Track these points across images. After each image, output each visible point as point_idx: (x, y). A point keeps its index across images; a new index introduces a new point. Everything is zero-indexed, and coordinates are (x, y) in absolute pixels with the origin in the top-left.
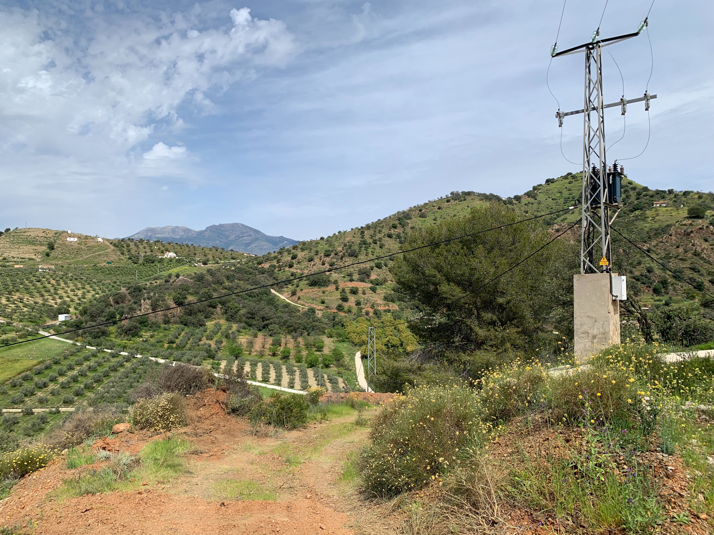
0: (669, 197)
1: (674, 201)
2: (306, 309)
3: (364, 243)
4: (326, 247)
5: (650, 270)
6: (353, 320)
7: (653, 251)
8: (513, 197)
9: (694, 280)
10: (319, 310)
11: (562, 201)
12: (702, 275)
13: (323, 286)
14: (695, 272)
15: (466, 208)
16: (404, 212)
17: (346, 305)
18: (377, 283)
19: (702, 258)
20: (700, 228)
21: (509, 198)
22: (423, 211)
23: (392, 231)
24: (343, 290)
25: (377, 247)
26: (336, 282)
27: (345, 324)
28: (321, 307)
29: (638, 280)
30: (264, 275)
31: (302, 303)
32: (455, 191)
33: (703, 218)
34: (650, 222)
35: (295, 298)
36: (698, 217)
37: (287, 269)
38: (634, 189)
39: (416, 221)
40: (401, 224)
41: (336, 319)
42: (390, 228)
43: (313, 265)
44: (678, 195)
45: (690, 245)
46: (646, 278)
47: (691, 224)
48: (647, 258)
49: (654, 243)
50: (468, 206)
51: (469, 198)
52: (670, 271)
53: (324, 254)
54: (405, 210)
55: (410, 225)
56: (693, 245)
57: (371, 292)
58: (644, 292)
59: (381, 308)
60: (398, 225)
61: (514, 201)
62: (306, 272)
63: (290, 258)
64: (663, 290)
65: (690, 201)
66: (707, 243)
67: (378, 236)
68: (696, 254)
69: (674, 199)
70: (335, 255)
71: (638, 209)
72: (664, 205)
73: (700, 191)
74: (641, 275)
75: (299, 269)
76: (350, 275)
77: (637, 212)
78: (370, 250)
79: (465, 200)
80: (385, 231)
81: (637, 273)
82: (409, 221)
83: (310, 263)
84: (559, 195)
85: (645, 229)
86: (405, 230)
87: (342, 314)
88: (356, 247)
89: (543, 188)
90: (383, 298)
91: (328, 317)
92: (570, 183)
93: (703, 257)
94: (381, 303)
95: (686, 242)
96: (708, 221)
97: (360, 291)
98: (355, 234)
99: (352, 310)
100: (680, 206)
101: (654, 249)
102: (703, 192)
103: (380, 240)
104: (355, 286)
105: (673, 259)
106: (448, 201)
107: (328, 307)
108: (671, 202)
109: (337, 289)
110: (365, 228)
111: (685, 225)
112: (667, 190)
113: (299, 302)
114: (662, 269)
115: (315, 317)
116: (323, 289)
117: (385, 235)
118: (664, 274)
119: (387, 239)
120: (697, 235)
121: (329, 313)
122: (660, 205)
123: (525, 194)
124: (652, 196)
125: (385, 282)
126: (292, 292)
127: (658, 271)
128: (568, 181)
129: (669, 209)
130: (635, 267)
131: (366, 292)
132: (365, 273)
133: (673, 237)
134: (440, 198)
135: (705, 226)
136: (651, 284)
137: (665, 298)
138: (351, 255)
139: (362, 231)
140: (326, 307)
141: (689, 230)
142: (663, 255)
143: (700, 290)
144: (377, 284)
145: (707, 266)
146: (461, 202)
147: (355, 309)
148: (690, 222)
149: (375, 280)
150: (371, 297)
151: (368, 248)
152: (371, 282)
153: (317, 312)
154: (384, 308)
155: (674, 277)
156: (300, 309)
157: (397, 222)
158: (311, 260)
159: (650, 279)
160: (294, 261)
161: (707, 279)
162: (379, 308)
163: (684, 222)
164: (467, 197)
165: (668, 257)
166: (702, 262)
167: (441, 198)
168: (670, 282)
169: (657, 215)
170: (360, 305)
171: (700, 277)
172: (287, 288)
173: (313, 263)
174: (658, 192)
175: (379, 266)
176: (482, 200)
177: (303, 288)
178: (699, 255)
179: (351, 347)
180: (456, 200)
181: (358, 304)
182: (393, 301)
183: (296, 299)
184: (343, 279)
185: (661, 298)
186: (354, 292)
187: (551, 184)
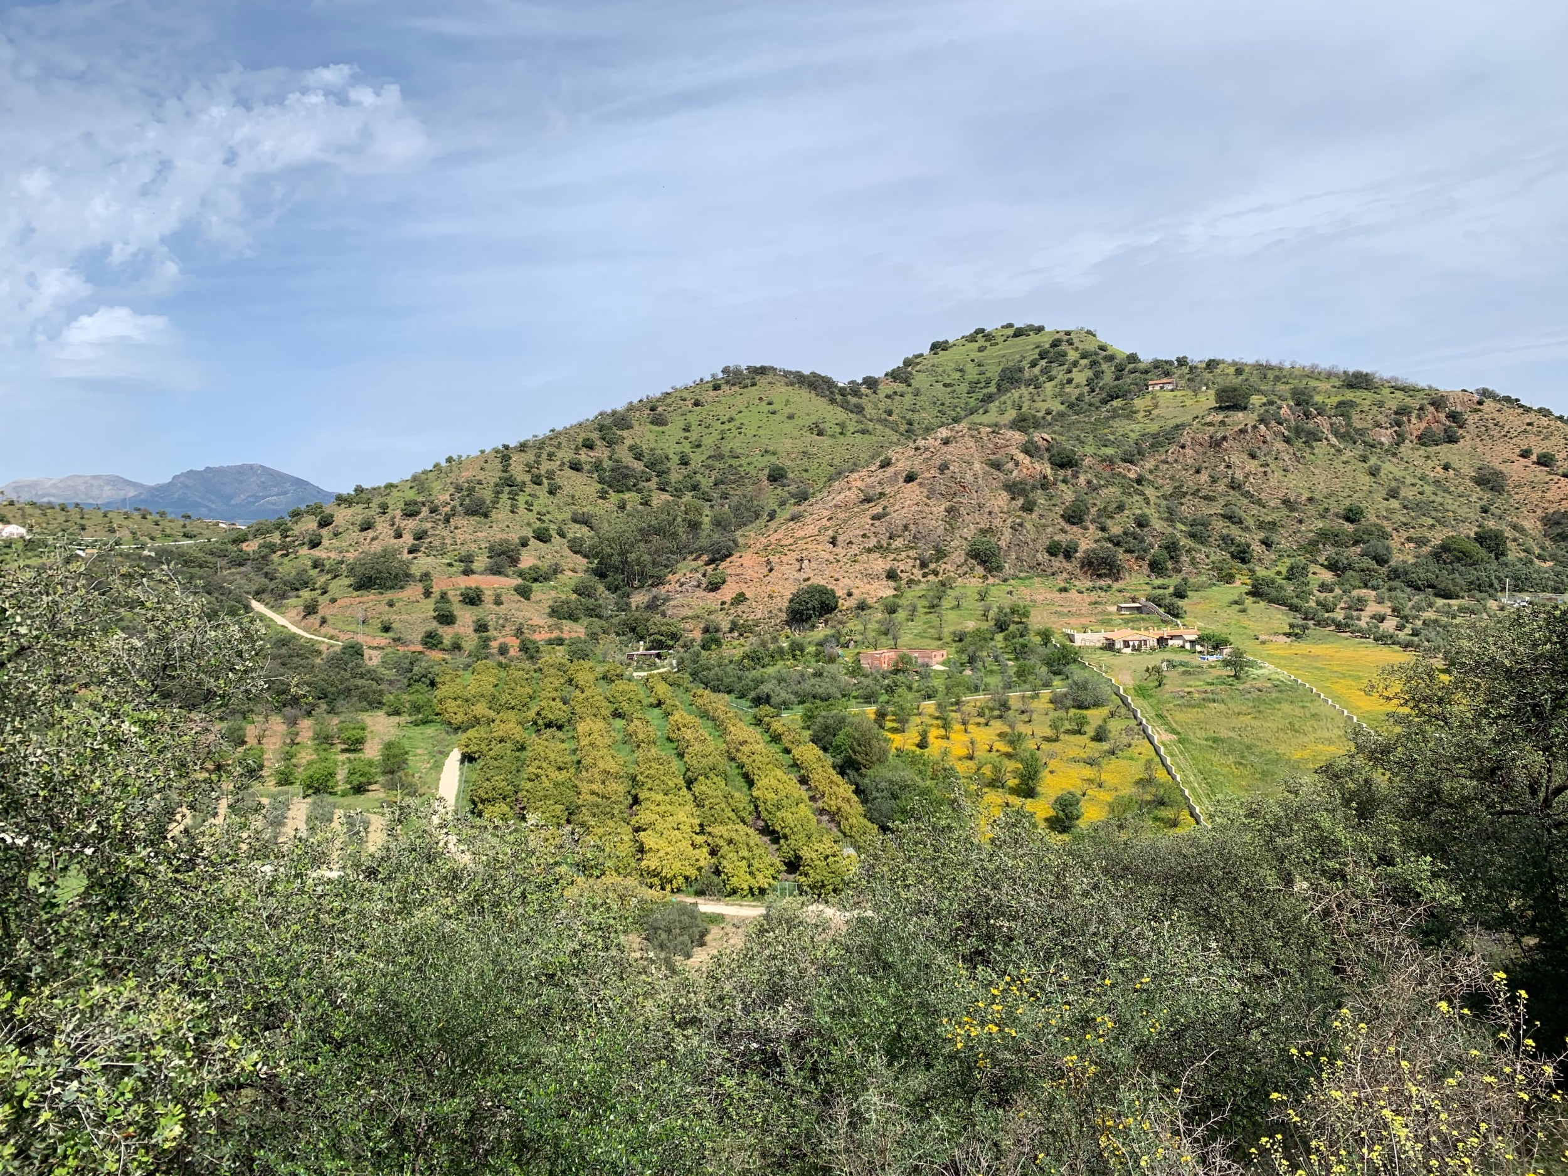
0: (1179, 372)
1: (1189, 380)
2: (339, 645)
3: (509, 482)
4: (411, 495)
5: (1142, 523)
6: (465, 669)
7: (1149, 481)
8: (860, 381)
9: (1232, 540)
10: (375, 648)
11: (964, 388)
12: (1247, 529)
13: (392, 588)
14: (1233, 523)
15: (757, 402)
16: (614, 413)
17: (447, 634)
18: (535, 575)
19: (1247, 495)
20: (1241, 431)
21: (853, 382)
22: (660, 409)
23: (584, 456)
24: (444, 596)
25: (542, 491)
26: (426, 576)
27: (437, 680)
28: (383, 640)
29: (1118, 544)
30: (242, 569)
31: (332, 632)
32: (732, 365)
33: (1245, 408)
34: (1142, 420)
35: (315, 620)
36: (1236, 407)
37: (304, 551)
38: (1110, 358)
39: (643, 434)
40: (604, 439)
41: (416, 669)
42: (577, 449)
43: (373, 539)
44: (1196, 367)
45: (1222, 467)
46: (1135, 538)
47: (1223, 423)
48: (1137, 497)
49: (1149, 464)
50: (760, 399)
51: (762, 381)
52: (1184, 524)
53: (402, 510)
54: (619, 409)
55: (628, 442)
56: (1228, 467)
57: (518, 597)
58: (1130, 570)
59: (540, 637)
60: (599, 443)
61: (863, 389)
62: (351, 556)
63: (316, 525)
64: (1170, 565)
65: (1219, 380)
66: (1256, 462)
67: (545, 466)
68: (1234, 486)
69: (1188, 376)
70: (431, 512)
71: (1117, 397)
72: (1170, 387)
73: (1237, 360)
74: (1125, 533)
75: (336, 549)
76: (467, 560)
77: (1115, 403)
78: (522, 499)
79: (754, 385)
80: (566, 454)
81: (1116, 530)
82: (625, 433)
83: (364, 534)
84: (958, 375)
85: (1131, 434)
86: (613, 452)
87: (436, 655)
88: (487, 495)
89: (925, 362)
90: (548, 610)
91: (397, 665)
92: (981, 349)
93: (1248, 492)
94: (541, 622)
95: (1213, 460)
96: (1255, 416)
97: (488, 596)
98: (486, 462)
99: (463, 644)
100: (1200, 388)
101: (1150, 477)
102: (1244, 361)
103: (550, 475)
104: (474, 586)
105: (1188, 497)
106: (716, 388)
107: (399, 639)
108: (1183, 383)
109: (427, 594)
110: (515, 448)
111: (1211, 424)
112: (1174, 359)
113: (323, 630)
114: (1167, 520)
115: (358, 666)
116: (389, 595)
117: (563, 464)
118: (1170, 530)
119: (569, 472)
120: (1236, 445)
121: (401, 653)
122: (1162, 388)
123: (887, 375)
124: (1146, 372)
125: (555, 572)
126: (306, 607)
127: (1158, 525)
128: (976, 345)
129: (1179, 393)
130: (1112, 518)
131: (503, 598)
132: (504, 553)
133: (1188, 451)
134: (698, 381)
135: (1249, 426)
136: (1145, 551)
137: (1173, 581)
138: (471, 512)
139: (504, 455)
140: (394, 640)
141: (1219, 435)
142: (1168, 489)
143: (1244, 561)
144: (536, 580)
145: (1255, 510)
146: (745, 390)
147: (471, 641)
148: (1220, 417)
149: (530, 569)
150: (518, 610)
151: (517, 494)
152: (521, 574)
153: (367, 653)
154: (548, 636)
155: (1193, 536)
156: (323, 648)
157: (595, 436)
158: (367, 526)
159: (1142, 541)
160: (324, 532)
161: (1257, 537)
162: (537, 637)
163: (1209, 419)
164: (758, 377)
165: (1178, 494)
166: (1246, 501)
167: (702, 380)
168: (1184, 546)
169: (1156, 406)
170: (487, 631)
171: (1244, 534)
172: (298, 597)
173: (370, 534)
174: (1157, 365)
175: (542, 537)
176: (792, 384)
177: (336, 596)
178: (1239, 487)
179: (444, 735)
180: (734, 385)
181: (481, 627)
182: (573, 617)
183: (318, 623)
184: (446, 568)
185: (1166, 581)
186: (472, 599)
187: (941, 353)
